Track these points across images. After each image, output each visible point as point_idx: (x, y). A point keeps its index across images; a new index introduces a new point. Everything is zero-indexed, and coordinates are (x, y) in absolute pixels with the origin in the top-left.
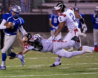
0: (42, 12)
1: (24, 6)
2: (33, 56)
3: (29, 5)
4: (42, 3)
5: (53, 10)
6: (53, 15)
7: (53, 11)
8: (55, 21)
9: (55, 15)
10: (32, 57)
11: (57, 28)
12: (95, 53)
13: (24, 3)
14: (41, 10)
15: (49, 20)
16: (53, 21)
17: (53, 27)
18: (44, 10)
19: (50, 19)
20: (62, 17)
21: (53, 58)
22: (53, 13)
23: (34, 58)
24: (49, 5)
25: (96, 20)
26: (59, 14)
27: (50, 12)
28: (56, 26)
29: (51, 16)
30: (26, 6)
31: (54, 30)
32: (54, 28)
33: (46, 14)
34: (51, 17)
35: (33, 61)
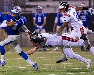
0: (25, 11)
1: (7, 5)
2: (17, 56)
3: (12, 4)
4: (25, 2)
5: (37, 8)
6: (37, 14)
7: (37, 10)
8: (40, 20)
9: (39, 14)
10: (17, 58)
11: (41, 27)
12: (81, 52)
13: (7, 3)
14: (25, 9)
15: (33, 20)
16: (37, 20)
17: (38, 26)
18: (27, 9)
19: (34, 18)
20: (66, 16)
21: (38, 58)
22: (37, 12)
23: (18, 59)
24: (32, 4)
25: (81, 18)
26: (62, 13)
27: (34, 11)
28: (40, 25)
29: (35, 15)
30: (9, 6)
31: (38, 29)
32: (39, 28)
33: (30, 13)
34: (35, 17)
35: (17, 62)
